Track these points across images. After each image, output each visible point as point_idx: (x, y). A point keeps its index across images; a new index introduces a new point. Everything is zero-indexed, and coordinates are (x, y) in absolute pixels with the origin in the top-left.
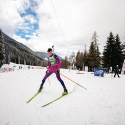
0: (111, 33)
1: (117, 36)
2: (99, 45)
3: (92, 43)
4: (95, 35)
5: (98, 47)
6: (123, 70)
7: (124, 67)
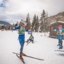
0: (35, 15)
1: (37, 16)
2: (30, 19)
3: (27, 18)
4: (28, 14)
5: (30, 20)
6: (39, 31)
7: (39, 30)
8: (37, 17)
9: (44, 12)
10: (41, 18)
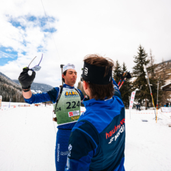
1: (124, 65)
6: (131, 105)
7: (132, 101)
8: (122, 67)
9: (141, 51)
10: (134, 68)
